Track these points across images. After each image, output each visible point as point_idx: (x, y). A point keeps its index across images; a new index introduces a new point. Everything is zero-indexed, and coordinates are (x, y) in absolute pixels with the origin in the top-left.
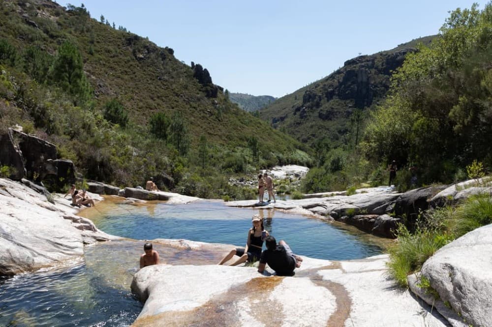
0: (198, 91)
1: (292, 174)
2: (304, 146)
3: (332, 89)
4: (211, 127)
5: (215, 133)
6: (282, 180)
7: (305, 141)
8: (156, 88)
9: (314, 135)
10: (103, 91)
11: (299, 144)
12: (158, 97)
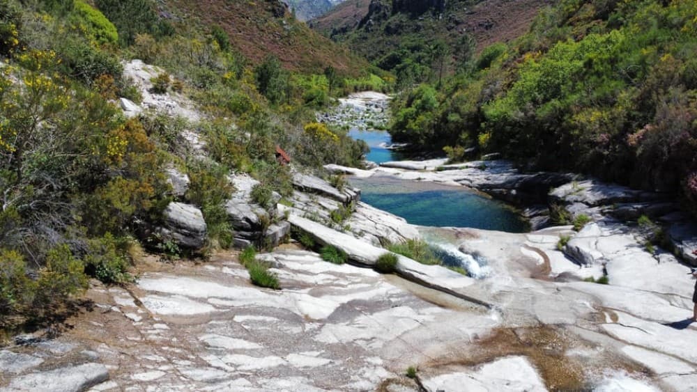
0: (264, 11)
4: (282, 52)
5: (288, 60)
8: (219, 9)
9: (382, 52)
10: (165, 16)
12: (223, 19)
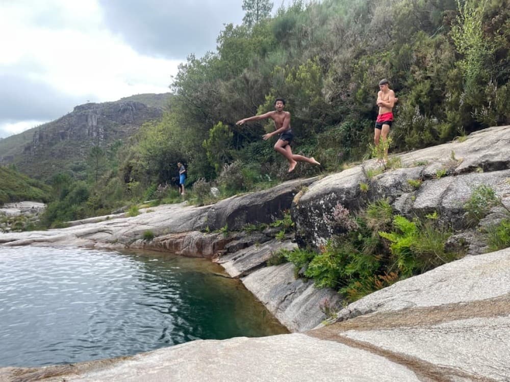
1: (28, 211)
2: (38, 183)
3: (63, 131)
6: (16, 217)
7: (38, 178)
11: (33, 180)
